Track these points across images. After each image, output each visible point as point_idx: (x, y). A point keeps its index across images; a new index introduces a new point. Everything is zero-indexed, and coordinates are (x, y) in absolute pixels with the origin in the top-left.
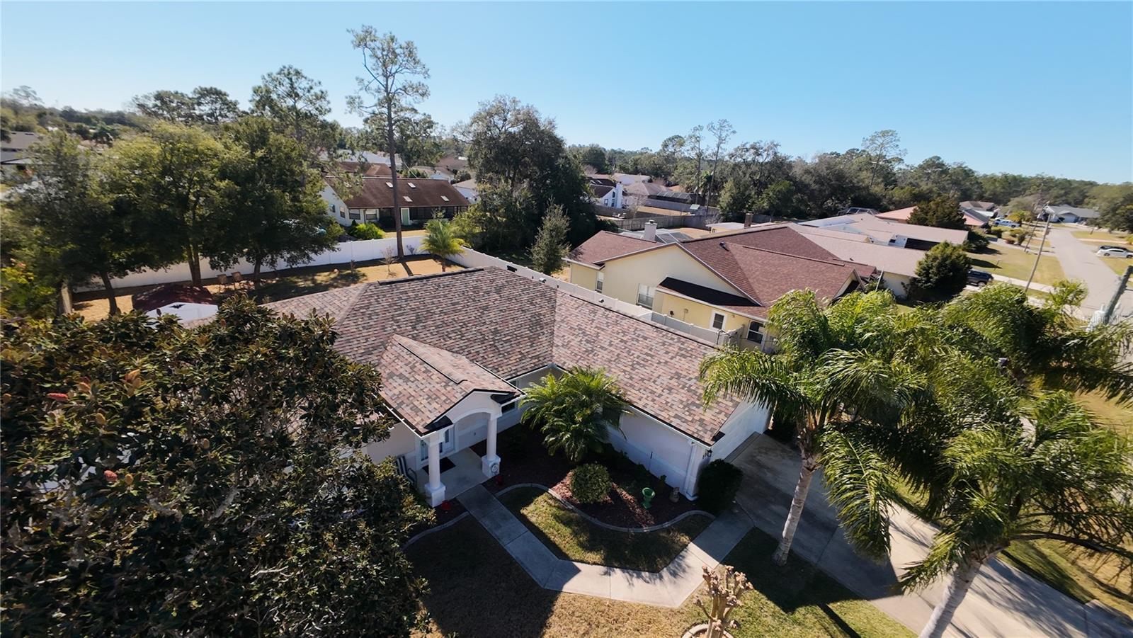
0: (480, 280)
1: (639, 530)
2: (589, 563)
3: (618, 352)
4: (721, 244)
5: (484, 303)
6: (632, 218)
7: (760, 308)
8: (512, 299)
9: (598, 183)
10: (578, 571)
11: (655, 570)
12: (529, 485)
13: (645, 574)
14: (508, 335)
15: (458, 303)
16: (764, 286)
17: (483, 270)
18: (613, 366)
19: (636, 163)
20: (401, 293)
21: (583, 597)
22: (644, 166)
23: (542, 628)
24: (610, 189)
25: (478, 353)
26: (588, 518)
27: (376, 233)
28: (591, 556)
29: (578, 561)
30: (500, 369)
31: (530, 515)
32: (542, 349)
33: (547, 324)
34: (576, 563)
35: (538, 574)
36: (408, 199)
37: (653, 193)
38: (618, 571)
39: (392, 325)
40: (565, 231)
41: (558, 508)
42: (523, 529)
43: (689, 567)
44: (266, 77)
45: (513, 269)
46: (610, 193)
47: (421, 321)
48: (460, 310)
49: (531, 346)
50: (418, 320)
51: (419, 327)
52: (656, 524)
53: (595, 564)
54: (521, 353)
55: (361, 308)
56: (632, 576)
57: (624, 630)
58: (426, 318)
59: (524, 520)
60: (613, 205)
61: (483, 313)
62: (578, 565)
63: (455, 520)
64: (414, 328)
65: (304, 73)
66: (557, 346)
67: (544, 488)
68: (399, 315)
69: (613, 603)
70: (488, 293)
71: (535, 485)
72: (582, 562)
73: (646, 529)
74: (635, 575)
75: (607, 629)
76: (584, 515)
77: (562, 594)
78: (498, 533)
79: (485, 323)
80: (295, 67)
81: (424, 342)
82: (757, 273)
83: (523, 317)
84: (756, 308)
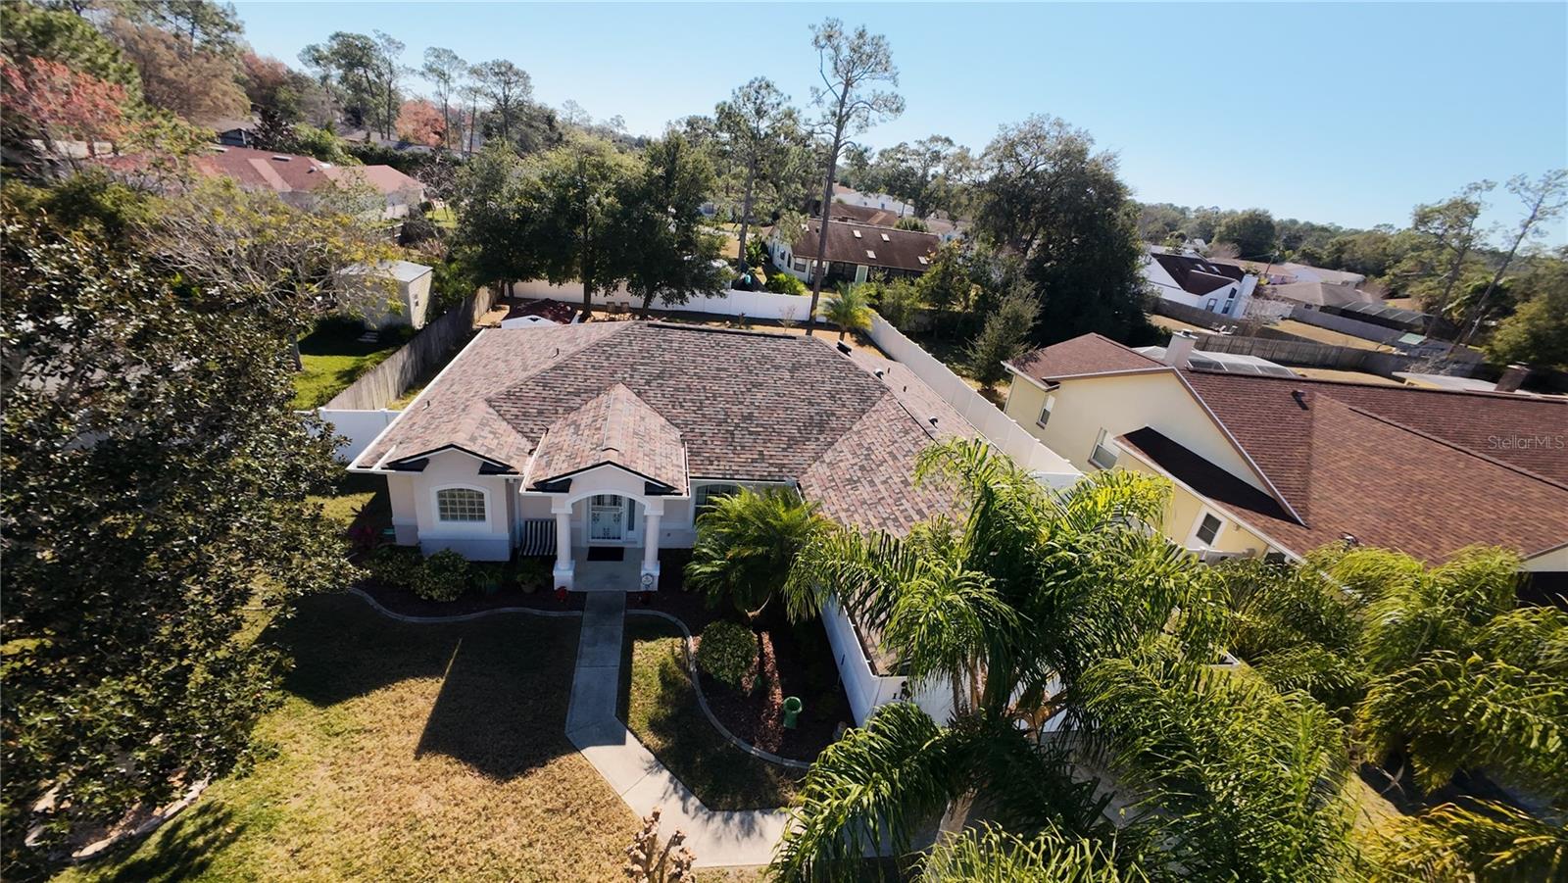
0: (779, 350)
1: (745, 747)
2: (641, 742)
3: (885, 494)
4: (1295, 394)
5: (761, 379)
6: (1249, 335)
7: (1296, 528)
8: (806, 384)
9: (1213, 271)
10: (622, 741)
11: (711, 804)
12: (673, 619)
13: (694, 801)
14: (762, 426)
15: (725, 370)
16: (1340, 491)
17: (794, 338)
18: (861, 511)
19: (1340, 249)
20: (664, 341)
21: (594, 772)
22: (1358, 255)
23: (516, 771)
24: (1229, 282)
25: (703, 434)
26: (699, 693)
27: (795, 287)
28: (649, 738)
29: (632, 732)
30: (716, 463)
31: (639, 651)
32: (794, 458)
33: (833, 429)
34: (628, 732)
35: (577, 716)
36: (871, 254)
37: (1334, 303)
38: (666, 774)
39: (626, 372)
40: (1031, 324)
41: (677, 661)
42: (615, 661)
43: (761, 835)
44: (737, 91)
45: (844, 349)
46: (1227, 289)
47: (662, 378)
48: (722, 379)
49: (784, 450)
50: (660, 376)
51: (654, 384)
52: (776, 754)
53: (647, 747)
54: (761, 453)
55: (606, 345)
56: (675, 790)
57: (595, 839)
58: (672, 376)
59: (627, 653)
60: (1226, 310)
61: (749, 390)
62: (629, 735)
63: (562, 614)
64: (648, 383)
65: (777, 86)
66: (824, 462)
67: (686, 630)
68: (642, 364)
69: (616, 801)
70: (777, 368)
71: (680, 623)
72: (636, 736)
73: (755, 751)
74: (681, 793)
75: (578, 824)
76: (697, 687)
77: (576, 755)
78: (586, 649)
79: (742, 403)
80: (768, 79)
81: (647, 402)
82: (1347, 463)
83: (804, 410)
84: (1286, 525)
